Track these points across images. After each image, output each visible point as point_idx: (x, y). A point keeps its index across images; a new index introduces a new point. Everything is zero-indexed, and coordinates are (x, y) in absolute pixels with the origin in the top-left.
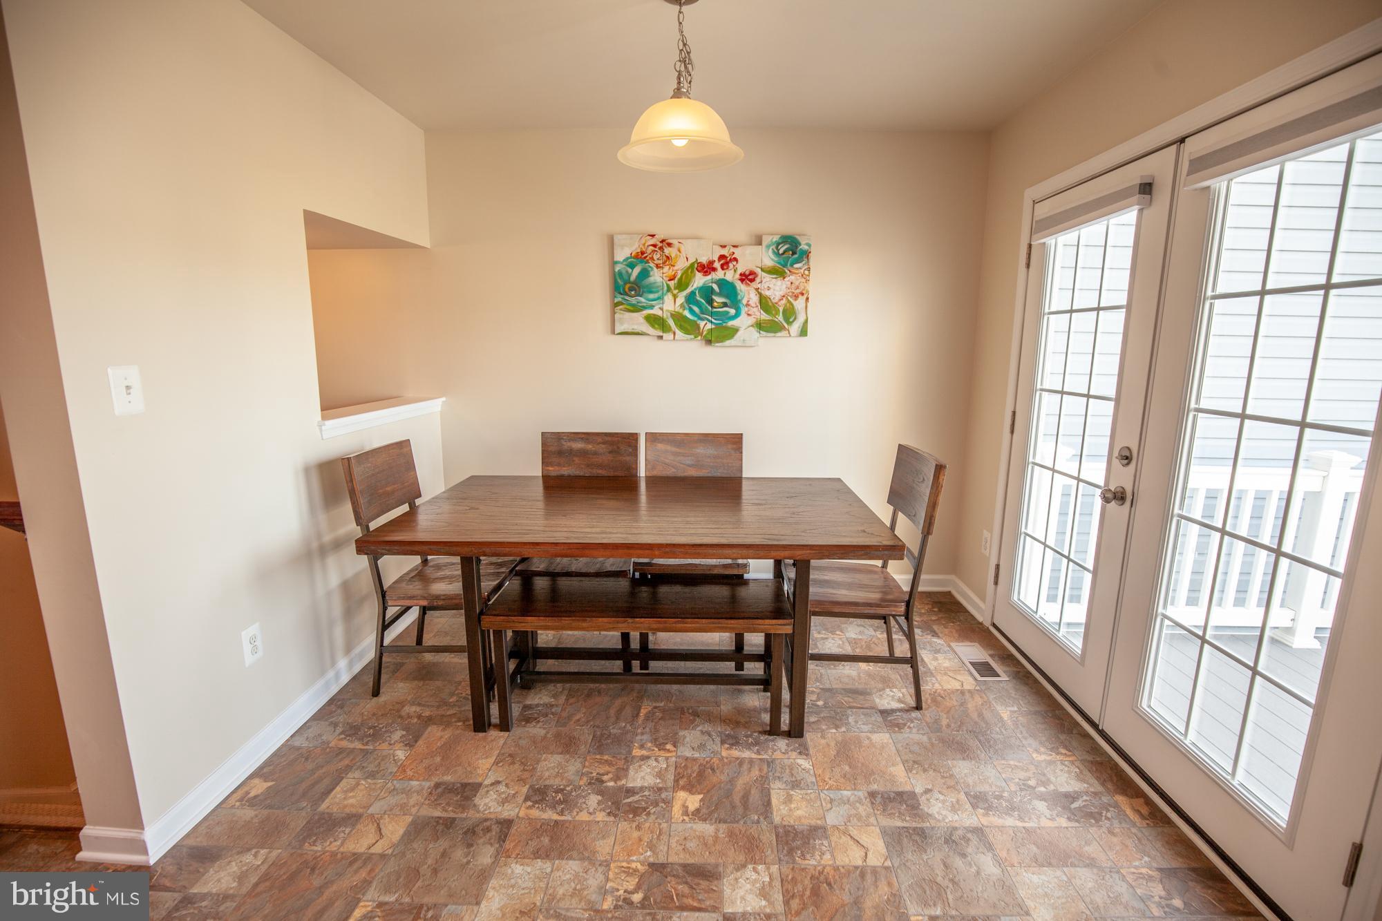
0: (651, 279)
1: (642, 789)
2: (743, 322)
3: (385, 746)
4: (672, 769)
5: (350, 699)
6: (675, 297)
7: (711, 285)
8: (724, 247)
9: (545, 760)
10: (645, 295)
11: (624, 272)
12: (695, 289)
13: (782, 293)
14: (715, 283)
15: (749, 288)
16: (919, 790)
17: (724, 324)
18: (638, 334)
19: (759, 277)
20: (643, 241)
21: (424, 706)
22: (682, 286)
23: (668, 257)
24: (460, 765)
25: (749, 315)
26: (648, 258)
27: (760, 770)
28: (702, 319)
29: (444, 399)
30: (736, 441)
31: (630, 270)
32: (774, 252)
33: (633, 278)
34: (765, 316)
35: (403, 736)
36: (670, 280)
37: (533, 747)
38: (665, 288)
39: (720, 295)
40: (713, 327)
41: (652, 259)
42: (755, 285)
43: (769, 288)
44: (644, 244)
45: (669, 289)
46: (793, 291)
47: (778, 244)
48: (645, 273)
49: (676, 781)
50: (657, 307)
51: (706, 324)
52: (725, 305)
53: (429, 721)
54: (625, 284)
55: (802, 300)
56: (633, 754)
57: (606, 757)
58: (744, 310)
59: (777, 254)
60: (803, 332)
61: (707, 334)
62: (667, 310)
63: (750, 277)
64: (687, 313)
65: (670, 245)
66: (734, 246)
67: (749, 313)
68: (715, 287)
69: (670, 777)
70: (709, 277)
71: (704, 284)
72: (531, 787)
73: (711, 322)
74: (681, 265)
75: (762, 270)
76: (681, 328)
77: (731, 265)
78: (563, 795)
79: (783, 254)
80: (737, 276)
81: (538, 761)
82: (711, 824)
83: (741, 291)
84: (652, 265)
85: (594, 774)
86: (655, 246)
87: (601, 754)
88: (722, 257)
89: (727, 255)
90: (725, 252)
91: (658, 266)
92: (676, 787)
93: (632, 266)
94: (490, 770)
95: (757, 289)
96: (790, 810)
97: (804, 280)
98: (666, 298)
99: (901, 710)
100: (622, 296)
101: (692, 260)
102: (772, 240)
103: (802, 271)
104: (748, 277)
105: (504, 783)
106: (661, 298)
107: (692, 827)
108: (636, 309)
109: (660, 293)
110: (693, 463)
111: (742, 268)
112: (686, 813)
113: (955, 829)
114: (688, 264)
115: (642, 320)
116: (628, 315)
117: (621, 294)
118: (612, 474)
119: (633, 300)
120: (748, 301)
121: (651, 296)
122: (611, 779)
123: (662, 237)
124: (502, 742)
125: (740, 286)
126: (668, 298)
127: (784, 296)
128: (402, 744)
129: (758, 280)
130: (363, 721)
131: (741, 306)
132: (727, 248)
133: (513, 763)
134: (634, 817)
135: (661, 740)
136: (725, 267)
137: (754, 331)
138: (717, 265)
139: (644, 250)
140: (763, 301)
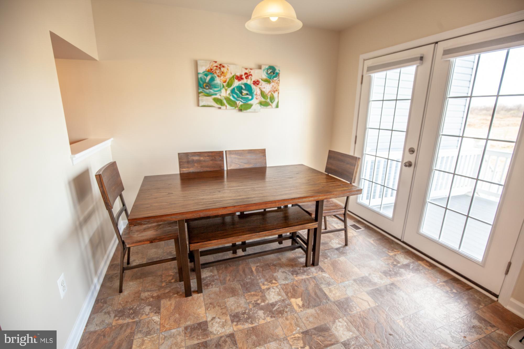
0: (216, 82)
1: (276, 302)
2: (254, 102)
3: (144, 317)
4: (282, 290)
5: (108, 297)
6: (226, 90)
7: (241, 85)
8: (246, 69)
9: (228, 301)
10: (213, 89)
11: (203, 78)
12: (235, 87)
13: (269, 90)
14: (243, 84)
15: (256, 87)
16: (367, 275)
17: (247, 103)
18: (210, 106)
19: (261, 83)
20: (211, 64)
21: (151, 291)
22: (229, 85)
23: (223, 72)
24: (190, 315)
25: (257, 99)
26: (214, 72)
27: (313, 282)
28: (238, 100)
29: (112, 139)
30: (263, 152)
31: (205, 77)
32: (266, 73)
33: (207, 80)
34: (263, 100)
35: (150, 309)
36: (224, 82)
37: (218, 297)
38: (222, 86)
39: (245, 90)
40: (243, 104)
41: (216, 72)
42: (259, 86)
43: (264, 88)
44: (212, 66)
45: (223, 87)
46: (273, 89)
47: (268, 69)
48: (212, 79)
49: (287, 295)
50: (218, 95)
51: (239, 102)
52: (247, 94)
53: (159, 298)
54: (204, 83)
55: (276, 93)
56: (263, 289)
57: (252, 293)
58: (255, 97)
59: (267, 73)
60: (277, 106)
61: (240, 107)
62: (223, 96)
63: (257, 83)
64: (231, 98)
65: (223, 67)
66: (251, 69)
67: (257, 98)
68: (243, 86)
69: (284, 294)
70: (240, 82)
71: (239, 85)
72: (230, 315)
73: (242, 101)
74: (229, 76)
75: (262, 80)
76: (229, 104)
77: (249, 77)
78: (247, 315)
79: (270, 73)
80: (252, 82)
81: (225, 303)
82: (312, 309)
83: (253, 88)
84: (215, 75)
85: (253, 302)
86: (217, 67)
87: (249, 292)
88: (246, 74)
89: (248, 72)
90: (247, 71)
91: (218, 76)
92: (289, 298)
93: (206, 75)
94: (206, 313)
95: (260, 88)
96: (334, 294)
97: (277, 85)
98: (222, 90)
99: (341, 247)
100: (202, 89)
101: (233, 74)
102: (265, 68)
103: (277, 81)
104: (256, 83)
105: (217, 318)
106: (220, 90)
107: (306, 312)
108: (209, 95)
109: (220, 88)
110: (246, 162)
111: (254, 78)
112: (300, 307)
113: (386, 285)
114: (231, 76)
115: (212, 100)
116: (205, 98)
117: (202, 88)
118: (212, 170)
119: (208, 91)
120: (256, 93)
121: (216, 89)
122: (262, 302)
123: (220, 63)
124: (202, 299)
125: (253, 87)
126: (223, 90)
127: (270, 91)
128: (153, 313)
129: (260, 84)
130: (123, 307)
131: (254, 95)
132: (248, 70)
133: (214, 307)
134: (282, 315)
135: (269, 280)
136: (247, 78)
137: (258, 105)
138: (244, 77)
139: (212, 68)
140: (262, 93)
